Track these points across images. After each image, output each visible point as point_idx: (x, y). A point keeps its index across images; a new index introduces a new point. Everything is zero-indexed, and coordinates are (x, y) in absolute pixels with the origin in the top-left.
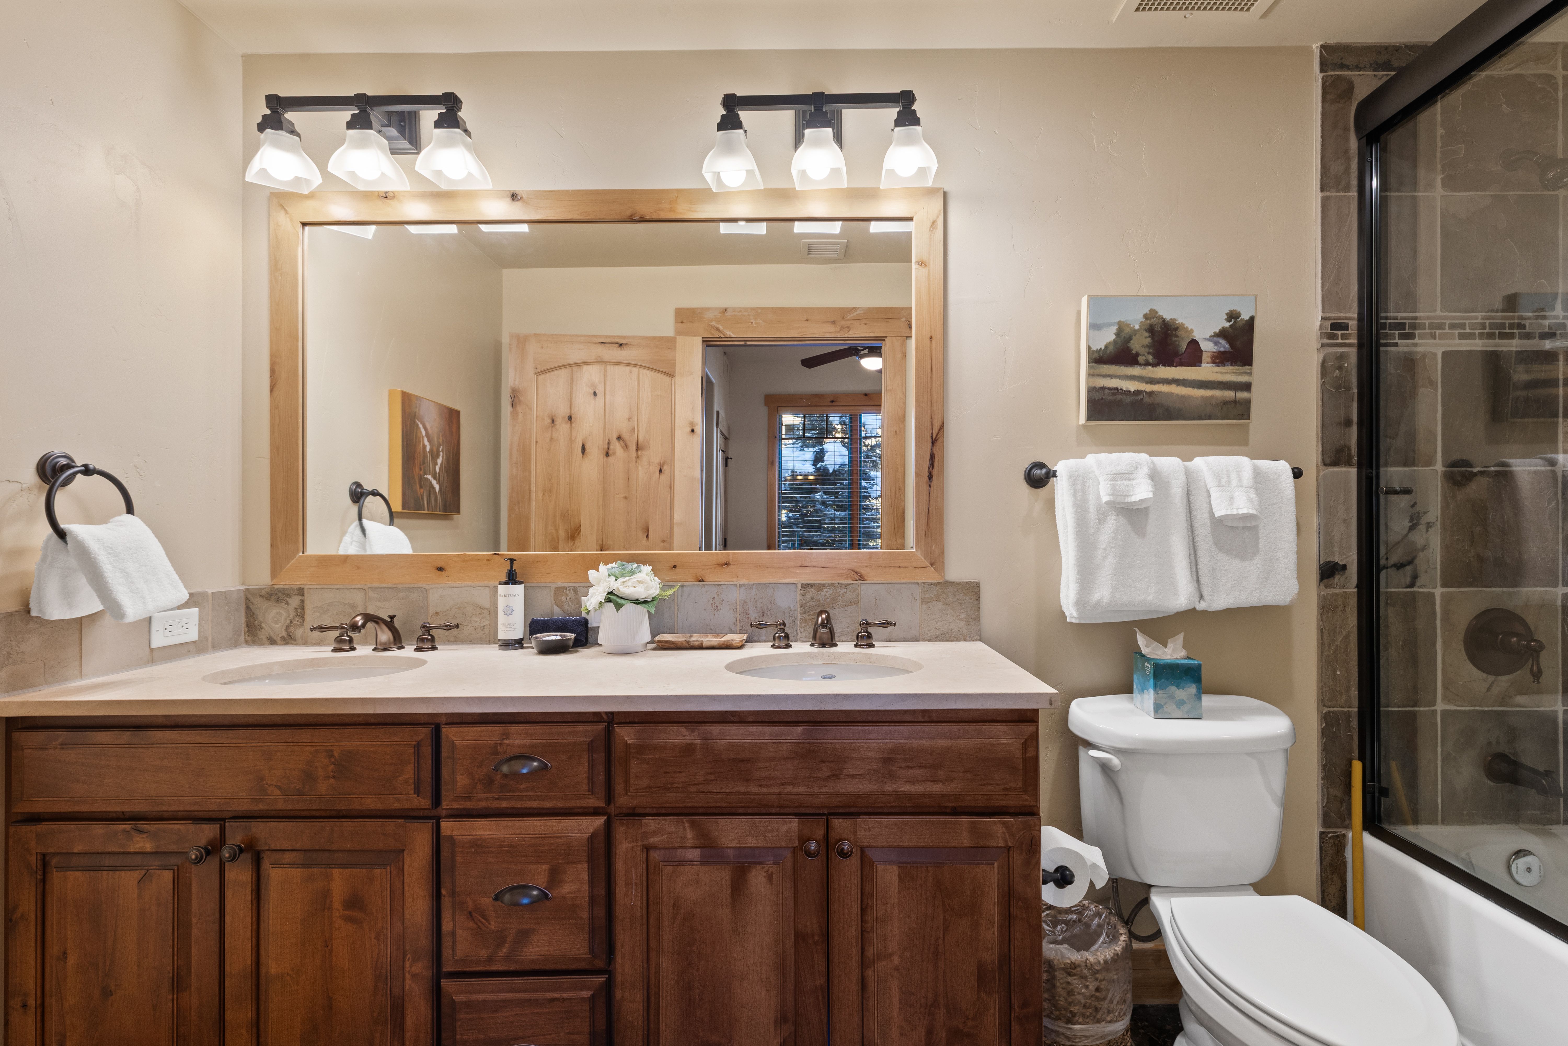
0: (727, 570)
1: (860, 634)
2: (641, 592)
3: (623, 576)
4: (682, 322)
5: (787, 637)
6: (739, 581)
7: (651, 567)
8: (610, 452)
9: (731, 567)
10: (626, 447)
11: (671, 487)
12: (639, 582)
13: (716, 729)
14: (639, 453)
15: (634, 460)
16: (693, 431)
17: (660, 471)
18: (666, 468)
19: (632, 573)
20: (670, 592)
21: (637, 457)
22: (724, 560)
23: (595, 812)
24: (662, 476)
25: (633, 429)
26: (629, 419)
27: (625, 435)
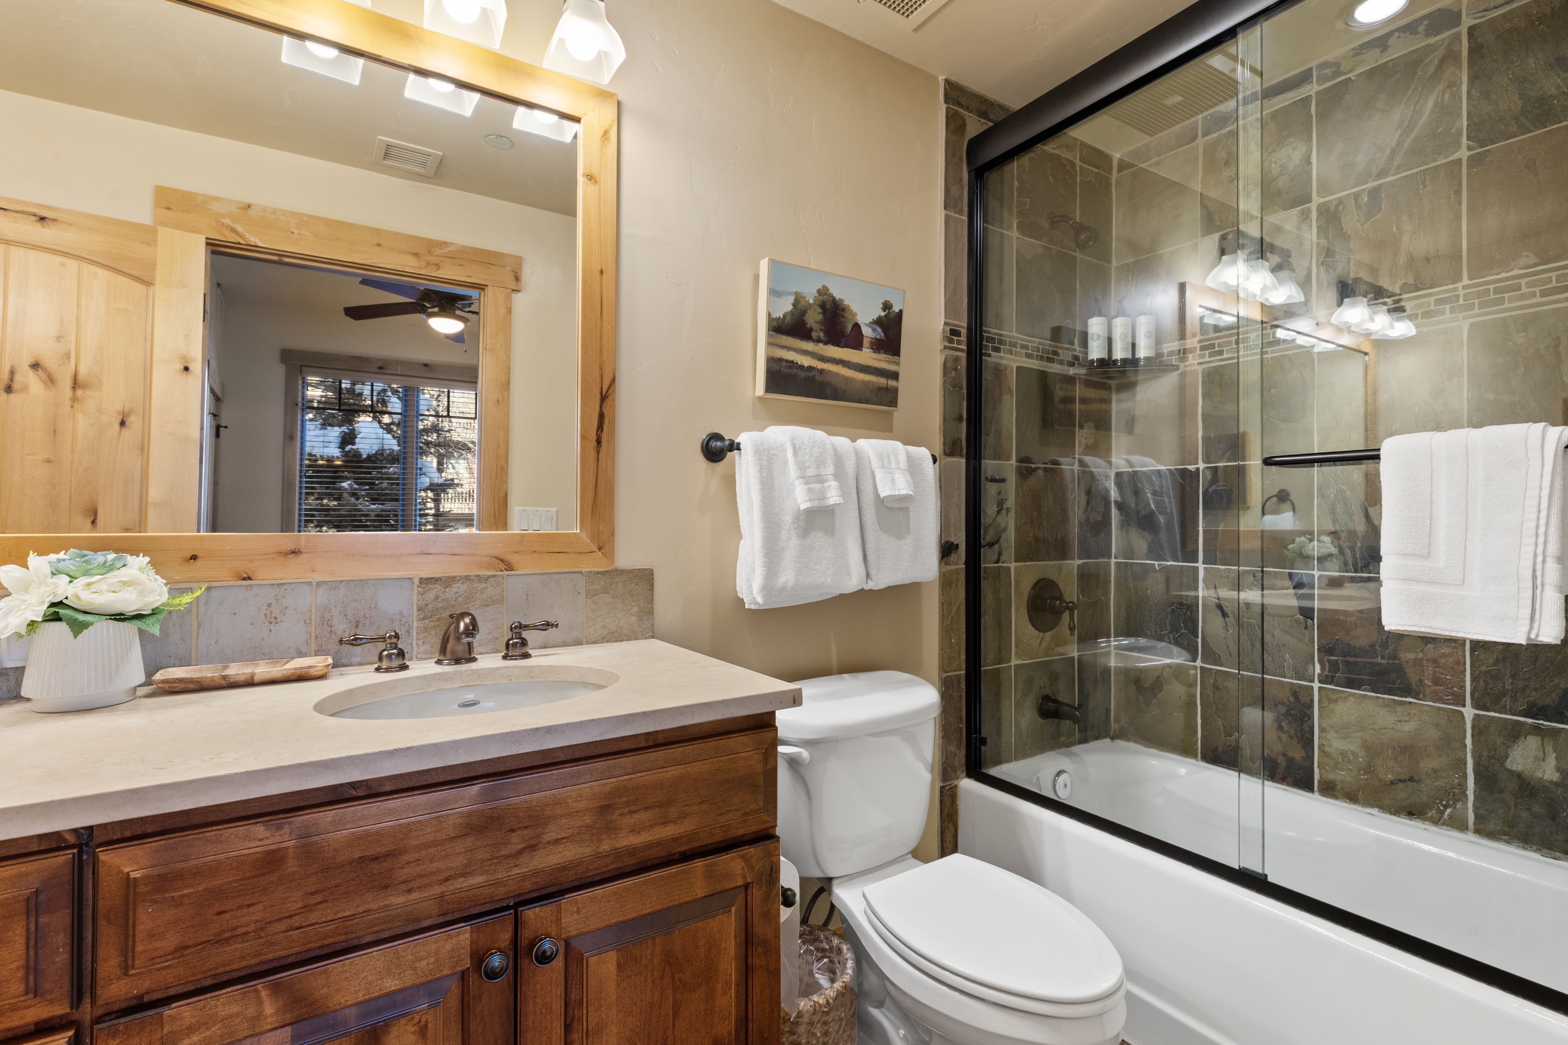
0: (294, 561)
1: (511, 642)
2: (129, 602)
3: (86, 573)
4: (168, 208)
5: (401, 654)
6: (317, 578)
7: (148, 559)
8: (15, 386)
9: (304, 556)
10: (50, 380)
11: (143, 449)
12: (125, 584)
13: (327, 816)
14: (79, 392)
15: (68, 403)
16: (186, 369)
17: (123, 423)
18: (132, 419)
19: (108, 568)
20: (187, 599)
21: (74, 399)
22: (291, 547)
24: (126, 432)
25: (68, 356)
26: (59, 338)
27: (48, 361)
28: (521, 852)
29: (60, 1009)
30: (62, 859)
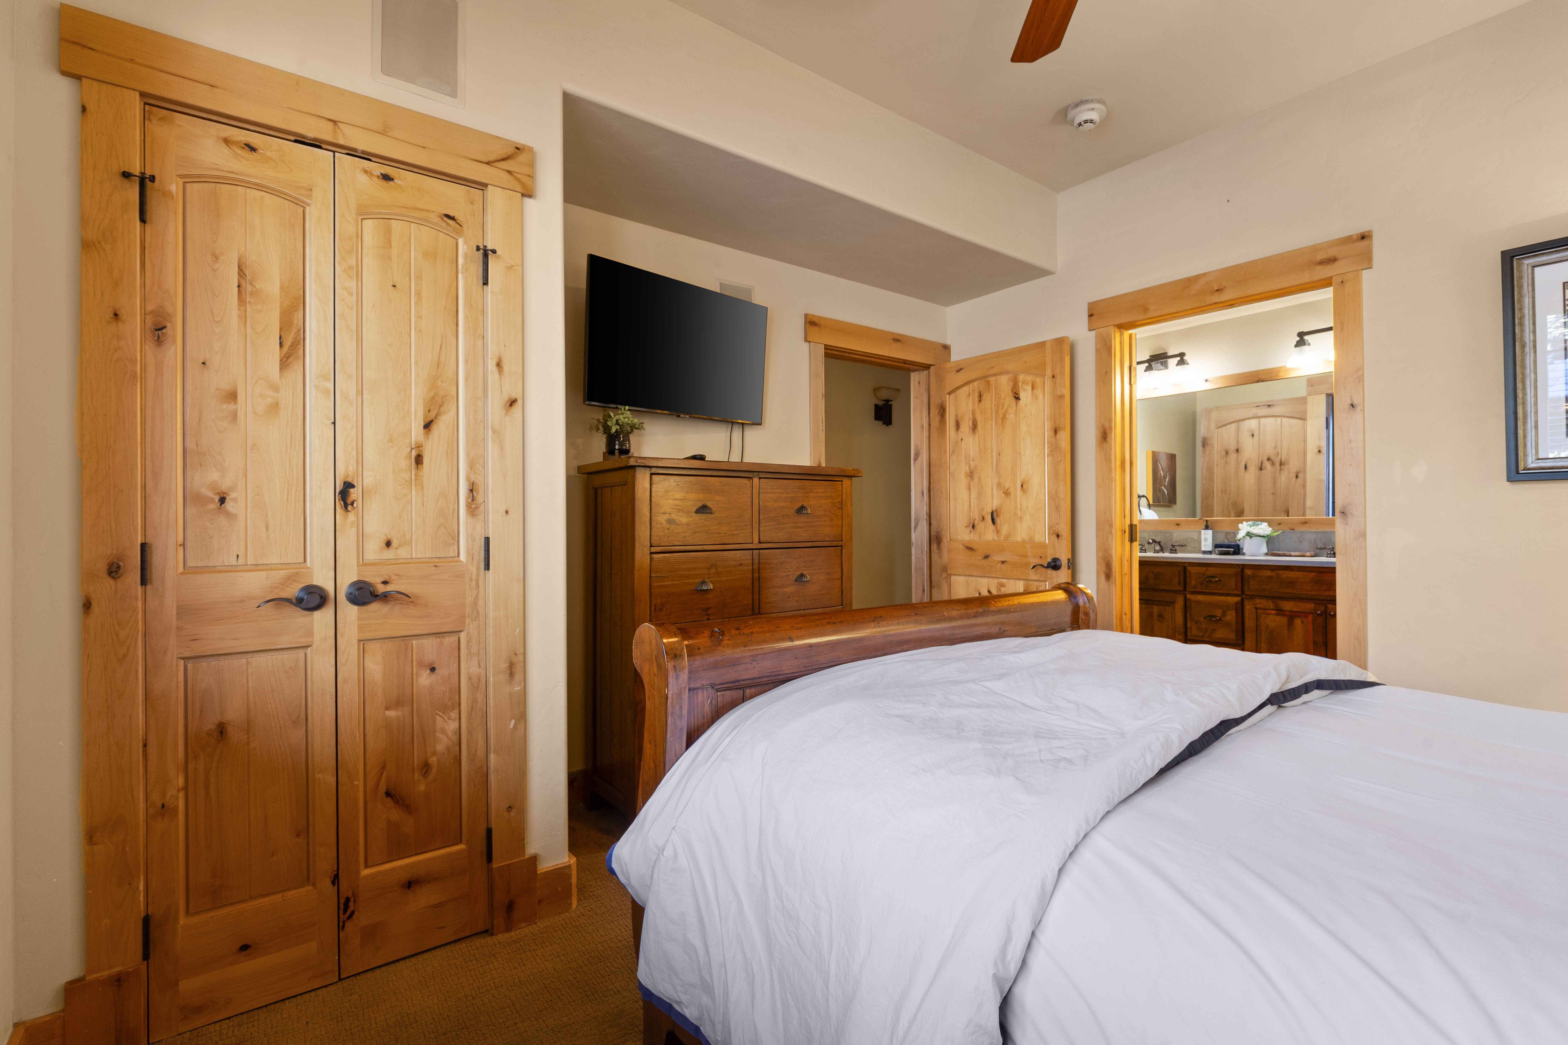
0: (1306, 526)
2: (1261, 533)
3: (1253, 526)
4: (1312, 386)
5: (1334, 554)
6: (1312, 530)
7: (1267, 523)
8: (1263, 468)
9: (1308, 524)
10: (1273, 464)
11: (1304, 486)
12: (1261, 529)
13: (1281, 572)
14: (1282, 467)
15: (1278, 471)
16: (1320, 451)
17: (1297, 477)
18: (1300, 475)
19: (1258, 525)
20: (1277, 534)
21: (1281, 470)
22: (1304, 521)
23: (1237, 595)
24: (1298, 480)
25: (1278, 454)
26: (1275, 448)
27: (1273, 458)
28: (1326, 590)
29: (1240, 593)
30: (1239, 570)
